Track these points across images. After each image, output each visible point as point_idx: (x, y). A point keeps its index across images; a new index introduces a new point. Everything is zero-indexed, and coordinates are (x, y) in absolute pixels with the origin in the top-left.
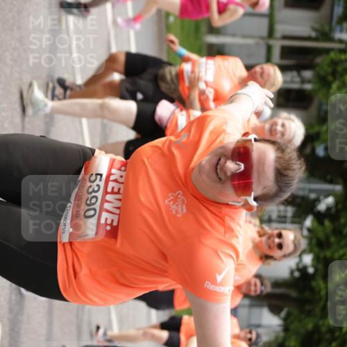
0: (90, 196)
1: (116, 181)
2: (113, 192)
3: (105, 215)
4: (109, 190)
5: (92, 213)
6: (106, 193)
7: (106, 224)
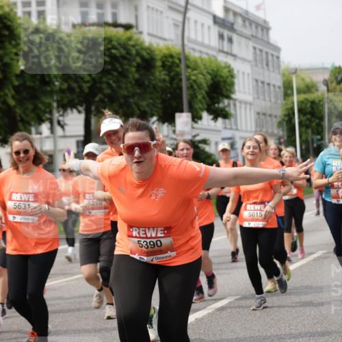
0: (150, 246)
1: (139, 233)
2: (145, 234)
3: (159, 235)
4: (145, 236)
5: (159, 243)
6: (147, 238)
7: (164, 233)
